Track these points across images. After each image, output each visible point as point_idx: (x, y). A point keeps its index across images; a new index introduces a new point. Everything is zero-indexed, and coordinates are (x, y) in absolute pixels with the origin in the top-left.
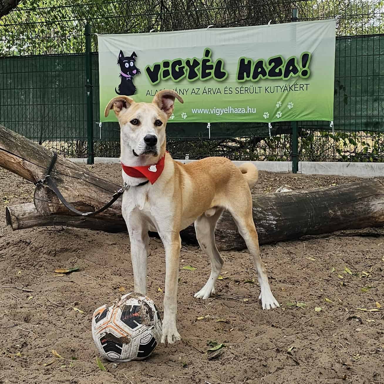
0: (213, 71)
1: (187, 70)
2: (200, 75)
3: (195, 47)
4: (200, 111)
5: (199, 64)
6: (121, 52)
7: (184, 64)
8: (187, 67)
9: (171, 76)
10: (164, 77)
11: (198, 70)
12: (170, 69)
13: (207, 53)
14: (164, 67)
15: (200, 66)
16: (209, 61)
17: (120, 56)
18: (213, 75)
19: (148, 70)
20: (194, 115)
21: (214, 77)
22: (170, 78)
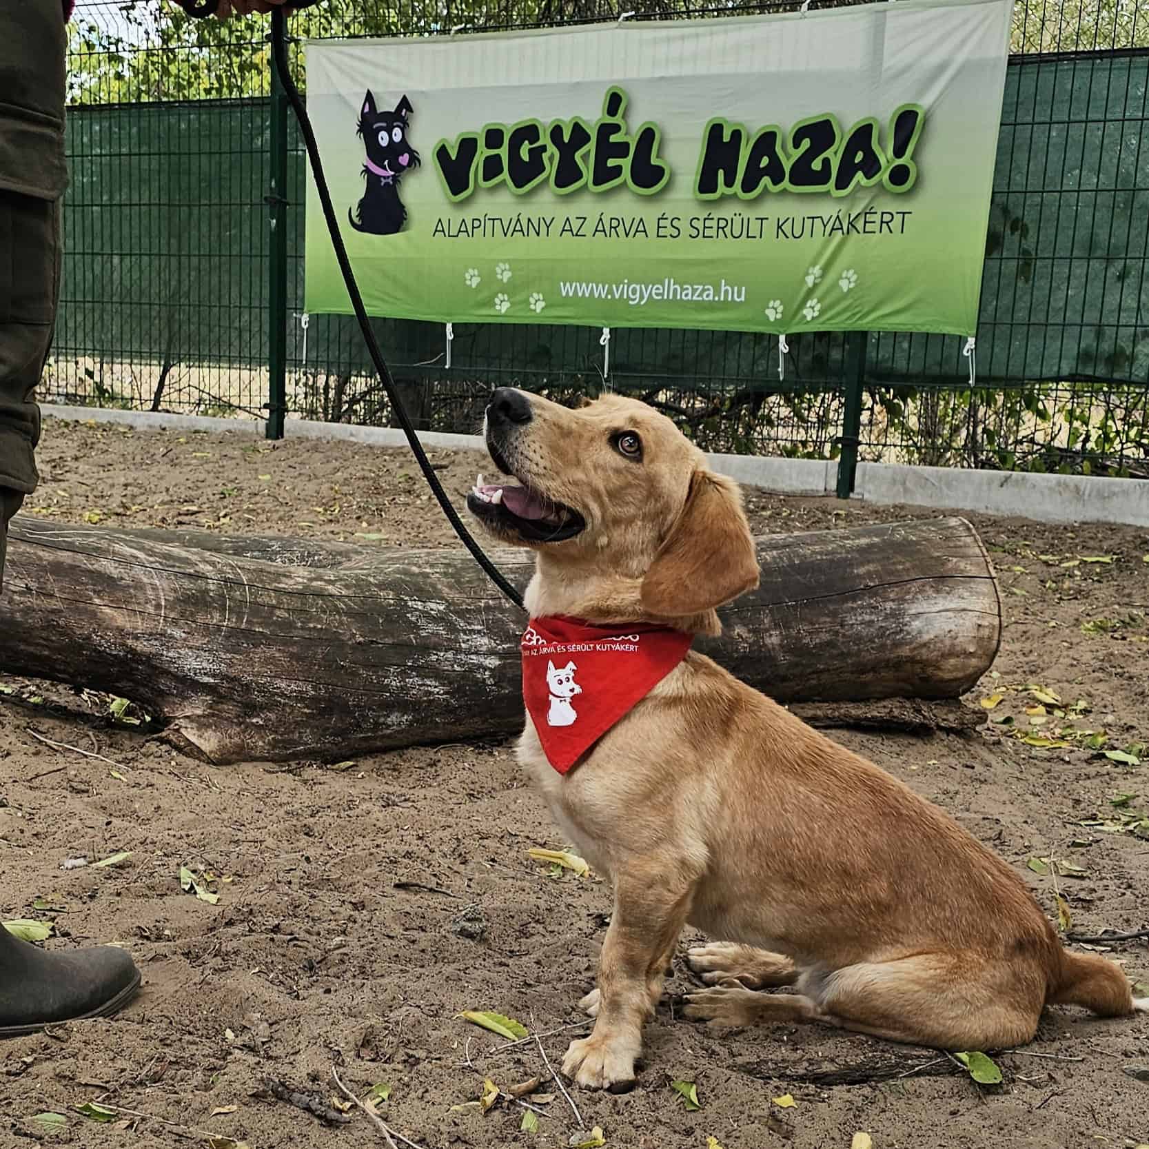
0: (626, 163)
1: (551, 158)
2: (588, 173)
3: (578, 83)
4: (584, 290)
5: (587, 139)
6: (369, 97)
7: (545, 139)
8: (552, 149)
9: (505, 175)
10: (486, 179)
11: (586, 158)
12: (503, 152)
13: (615, 102)
14: (489, 145)
15: (591, 146)
16: (616, 128)
17: (367, 110)
18: (626, 174)
19: (442, 153)
20: (566, 302)
21: (630, 182)
22: (504, 182)
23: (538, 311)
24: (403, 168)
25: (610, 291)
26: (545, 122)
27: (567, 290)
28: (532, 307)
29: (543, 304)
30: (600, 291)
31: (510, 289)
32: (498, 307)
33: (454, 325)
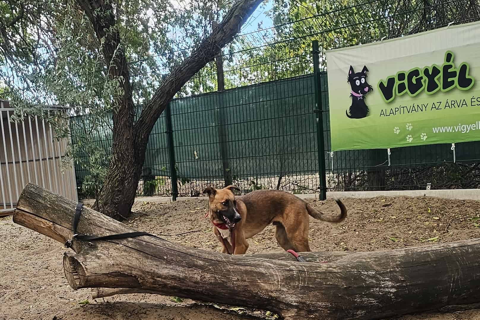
0: (456, 79)
1: (425, 81)
2: (440, 85)
3: (434, 52)
4: (443, 130)
5: (439, 72)
6: (351, 68)
7: (422, 74)
8: (425, 78)
9: (407, 90)
10: (399, 92)
11: (439, 80)
12: (406, 81)
13: (449, 57)
14: (399, 80)
15: (441, 74)
16: (450, 66)
17: (351, 73)
18: (456, 83)
19: (381, 85)
20: (436, 135)
21: (458, 86)
22: (406, 93)
23: (424, 140)
24: (367, 92)
25: (453, 129)
26: (421, 67)
27: (435, 130)
28: (422, 138)
29: (426, 137)
30: (449, 129)
31: (413, 133)
32: (408, 140)
33: (391, 149)
